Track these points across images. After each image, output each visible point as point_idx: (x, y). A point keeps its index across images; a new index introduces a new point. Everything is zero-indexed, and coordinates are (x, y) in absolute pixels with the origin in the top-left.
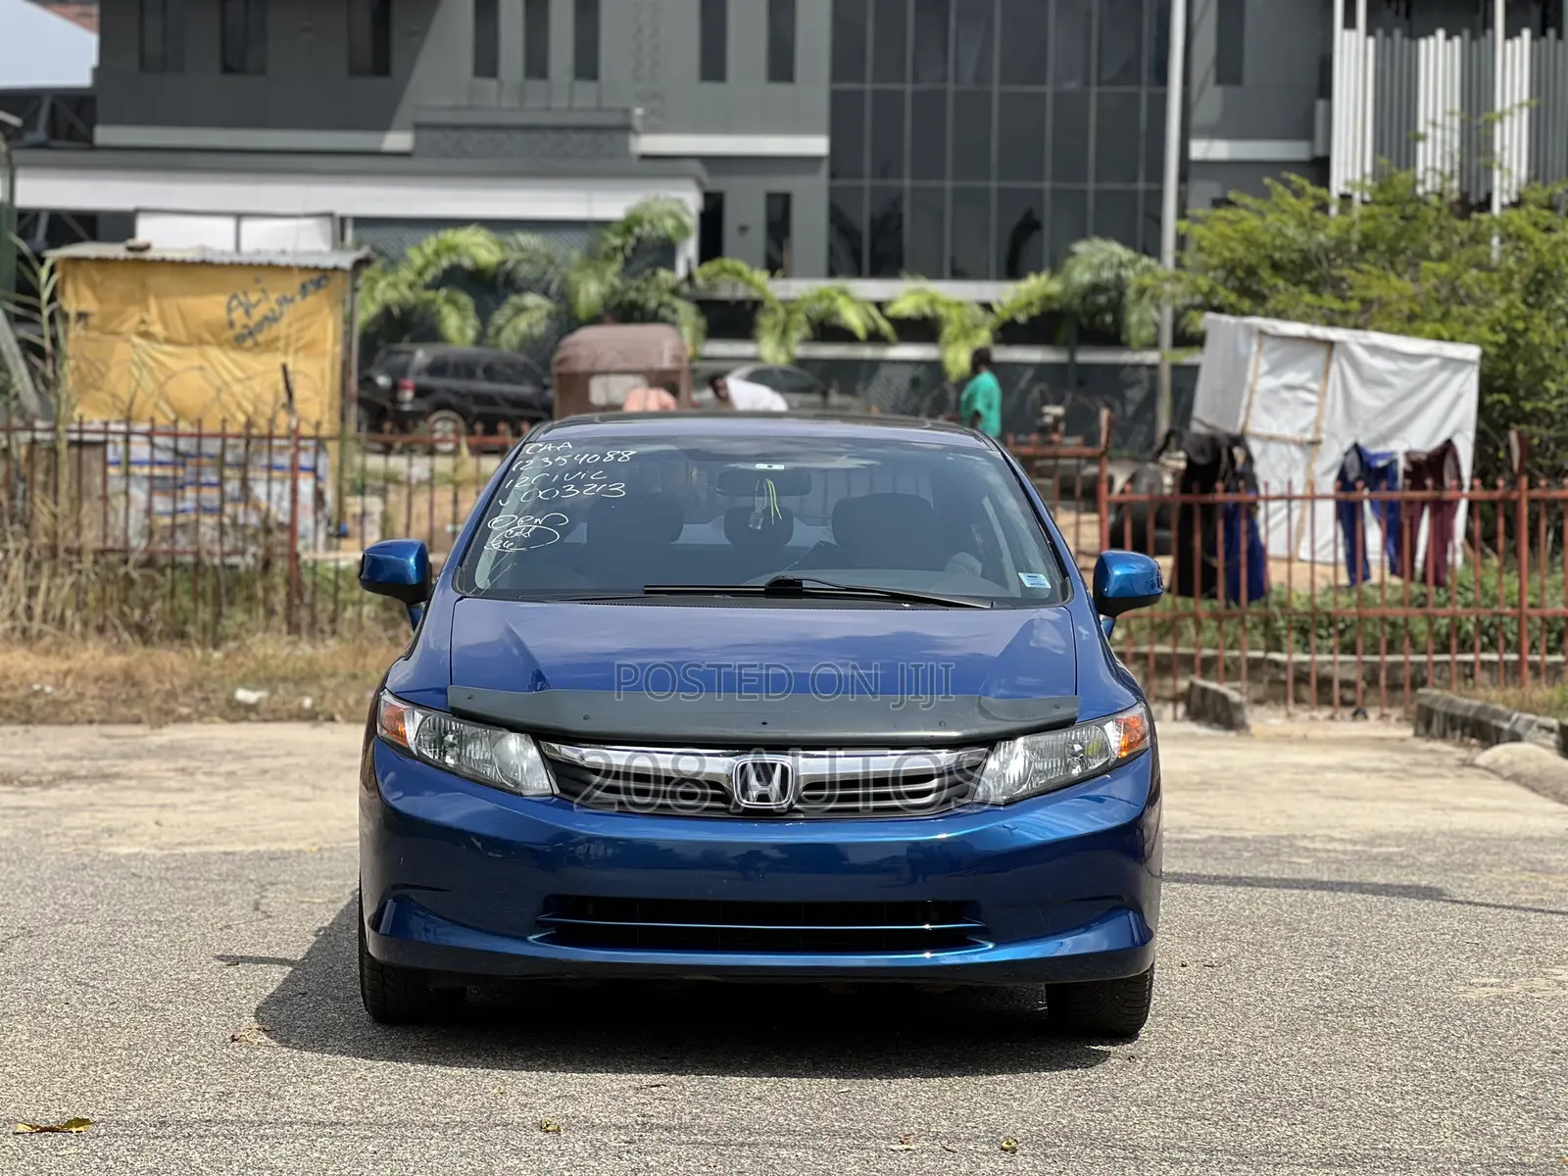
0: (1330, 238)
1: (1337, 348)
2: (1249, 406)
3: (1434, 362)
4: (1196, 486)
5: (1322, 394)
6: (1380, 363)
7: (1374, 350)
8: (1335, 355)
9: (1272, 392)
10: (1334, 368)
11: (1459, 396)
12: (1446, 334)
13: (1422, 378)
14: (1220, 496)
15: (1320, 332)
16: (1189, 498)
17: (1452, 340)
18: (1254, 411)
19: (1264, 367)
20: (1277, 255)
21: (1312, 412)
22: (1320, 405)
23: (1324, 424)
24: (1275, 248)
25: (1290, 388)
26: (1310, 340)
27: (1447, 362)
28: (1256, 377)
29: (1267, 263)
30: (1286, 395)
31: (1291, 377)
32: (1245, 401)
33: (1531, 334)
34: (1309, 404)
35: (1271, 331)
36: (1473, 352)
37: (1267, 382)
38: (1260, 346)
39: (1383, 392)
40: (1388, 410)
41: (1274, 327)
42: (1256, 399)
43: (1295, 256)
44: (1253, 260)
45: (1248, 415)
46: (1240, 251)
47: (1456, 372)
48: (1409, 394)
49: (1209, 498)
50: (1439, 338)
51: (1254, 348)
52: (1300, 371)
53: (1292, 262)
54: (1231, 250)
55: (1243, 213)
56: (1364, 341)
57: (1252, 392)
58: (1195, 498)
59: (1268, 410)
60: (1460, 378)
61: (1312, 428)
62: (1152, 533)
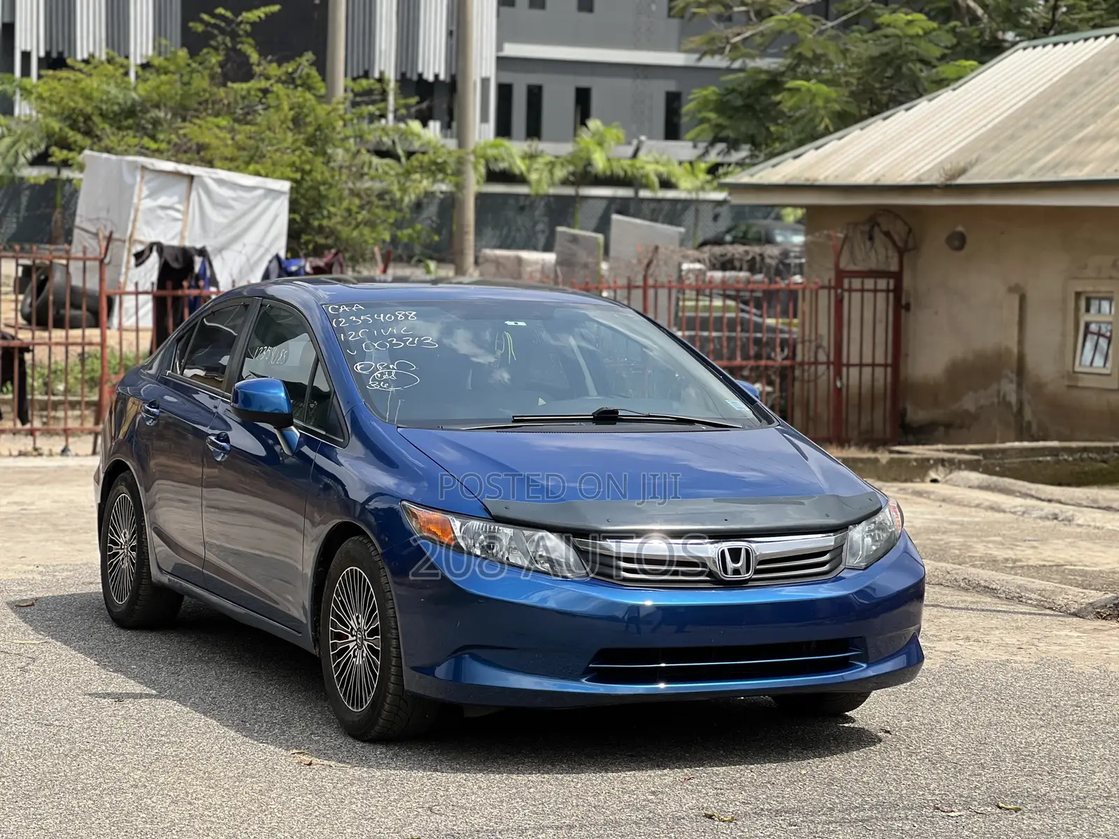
0: (140, 96)
1: (196, 180)
2: (135, 220)
3: (260, 192)
4: (169, 284)
5: (186, 213)
6: (225, 192)
7: (221, 182)
8: (195, 185)
9: (151, 210)
10: (194, 195)
11: (276, 217)
12: (263, 172)
13: (253, 203)
14: (188, 291)
15: (183, 168)
16: (163, 293)
17: (267, 176)
18: (138, 225)
19: (145, 192)
20: (104, 107)
21: (179, 225)
22: (184, 221)
23: (187, 234)
24: (102, 101)
25: (163, 208)
26: (178, 174)
27: (269, 192)
28: (140, 199)
29: (97, 112)
30: (161, 213)
31: (163, 200)
32: (132, 217)
33: (314, 174)
34: (176, 220)
35: (150, 167)
36: (285, 186)
37: (147, 203)
38: (142, 178)
39: (227, 212)
40: (230, 225)
41: (152, 164)
42: (140, 215)
43: (116, 108)
44: (89, 110)
45: (134, 227)
46: (81, 104)
47: (274, 199)
48: (244, 214)
49: (180, 292)
50: (258, 174)
51: (138, 179)
52: (170, 196)
53: (113, 112)
54: (76, 102)
55: (81, 76)
56: (214, 176)
57: (137, 210)
58: (168, 293)
59: (148, 223)
60: (277, 203)
61: (179, 238)
62: (68, 312)
